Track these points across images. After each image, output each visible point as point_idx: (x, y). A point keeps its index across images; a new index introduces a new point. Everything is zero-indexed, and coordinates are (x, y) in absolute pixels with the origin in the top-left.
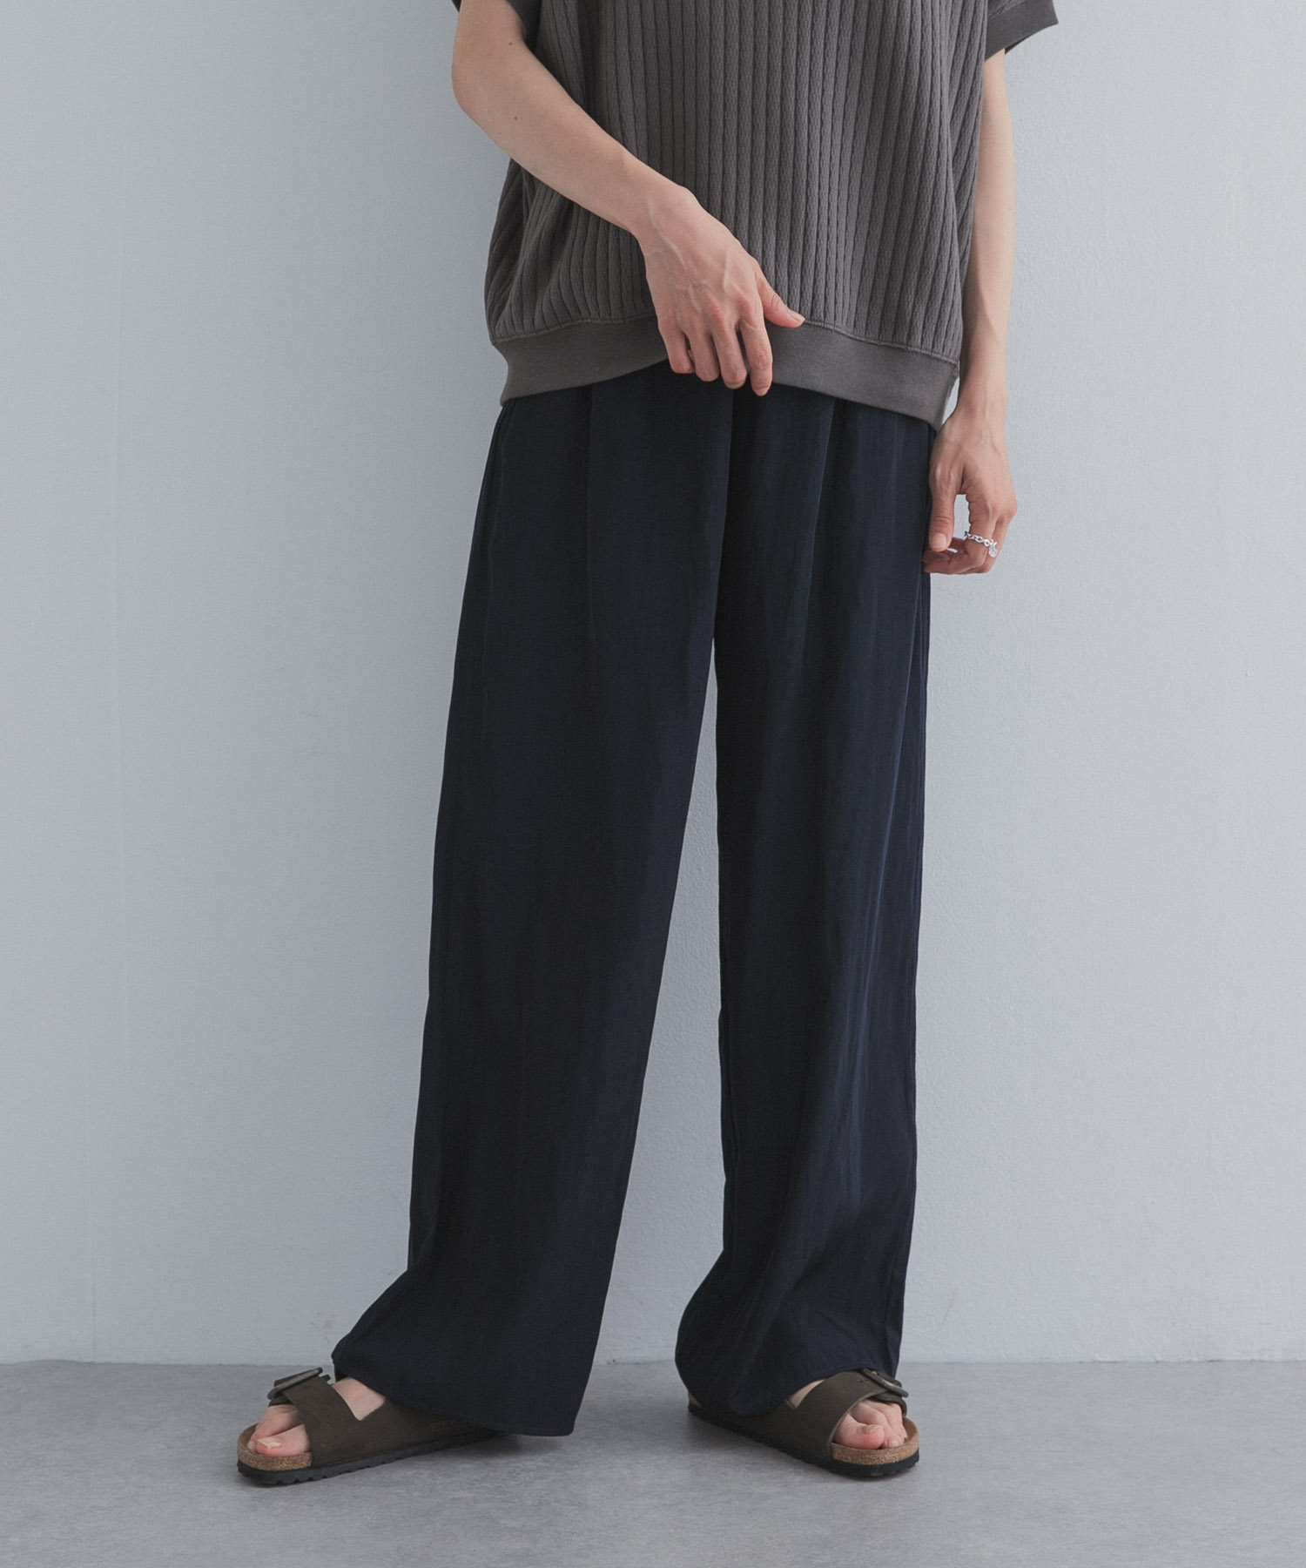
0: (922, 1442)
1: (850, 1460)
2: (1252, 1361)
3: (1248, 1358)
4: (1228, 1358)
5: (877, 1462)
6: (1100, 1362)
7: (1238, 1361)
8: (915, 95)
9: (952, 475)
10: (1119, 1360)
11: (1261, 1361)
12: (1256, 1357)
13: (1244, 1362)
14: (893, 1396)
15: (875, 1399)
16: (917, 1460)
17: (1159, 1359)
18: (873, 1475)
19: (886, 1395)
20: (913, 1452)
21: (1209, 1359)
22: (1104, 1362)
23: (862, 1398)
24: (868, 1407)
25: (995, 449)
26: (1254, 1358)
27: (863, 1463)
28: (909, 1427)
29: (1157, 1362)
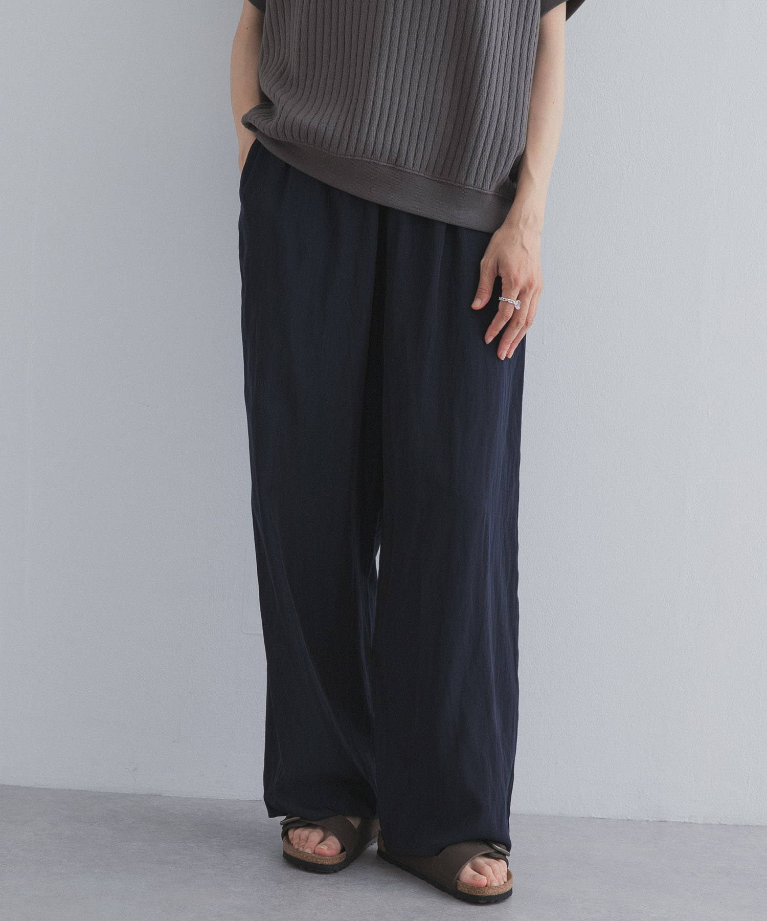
0: (515, 884)
1: (467, 892)
2: (685, 823)
3: (682, 821)
4: (672, 820)
5: (483, 894)
6: (594, 818)
7: (676, 822)
8: (480, 29)
9: (490, 263)
10: (606, 817)
11: (690, 823)
12: (687, 820)
13: (680, 822)
14: (500, 855)
15: (487, 856)
16: (511, 895)
17: (630, 818)
18: (481, 902)
19: (494, 854)
20: (508, 889)
21: (660, 820)
22: (596, 818)
23: (478, 855)
24: (482, 861)
25: (523, 247)
26: (686, 821)
27: (475, 894)
28: (509, 875)
29: (628, 820)
